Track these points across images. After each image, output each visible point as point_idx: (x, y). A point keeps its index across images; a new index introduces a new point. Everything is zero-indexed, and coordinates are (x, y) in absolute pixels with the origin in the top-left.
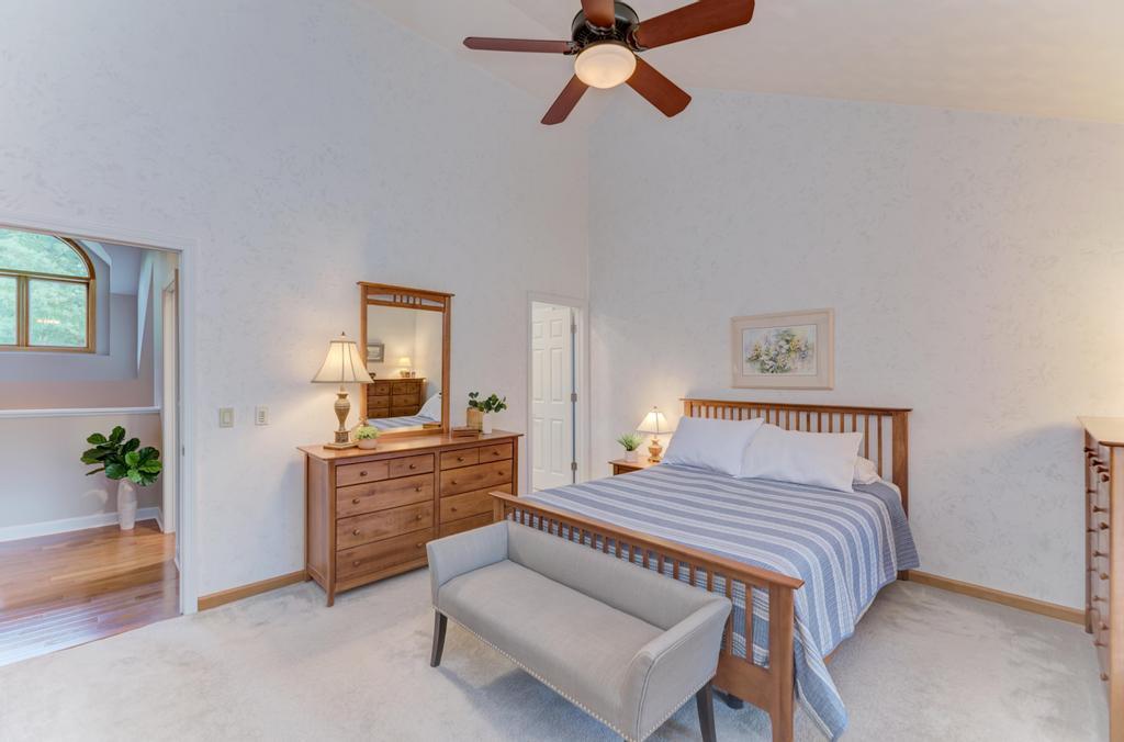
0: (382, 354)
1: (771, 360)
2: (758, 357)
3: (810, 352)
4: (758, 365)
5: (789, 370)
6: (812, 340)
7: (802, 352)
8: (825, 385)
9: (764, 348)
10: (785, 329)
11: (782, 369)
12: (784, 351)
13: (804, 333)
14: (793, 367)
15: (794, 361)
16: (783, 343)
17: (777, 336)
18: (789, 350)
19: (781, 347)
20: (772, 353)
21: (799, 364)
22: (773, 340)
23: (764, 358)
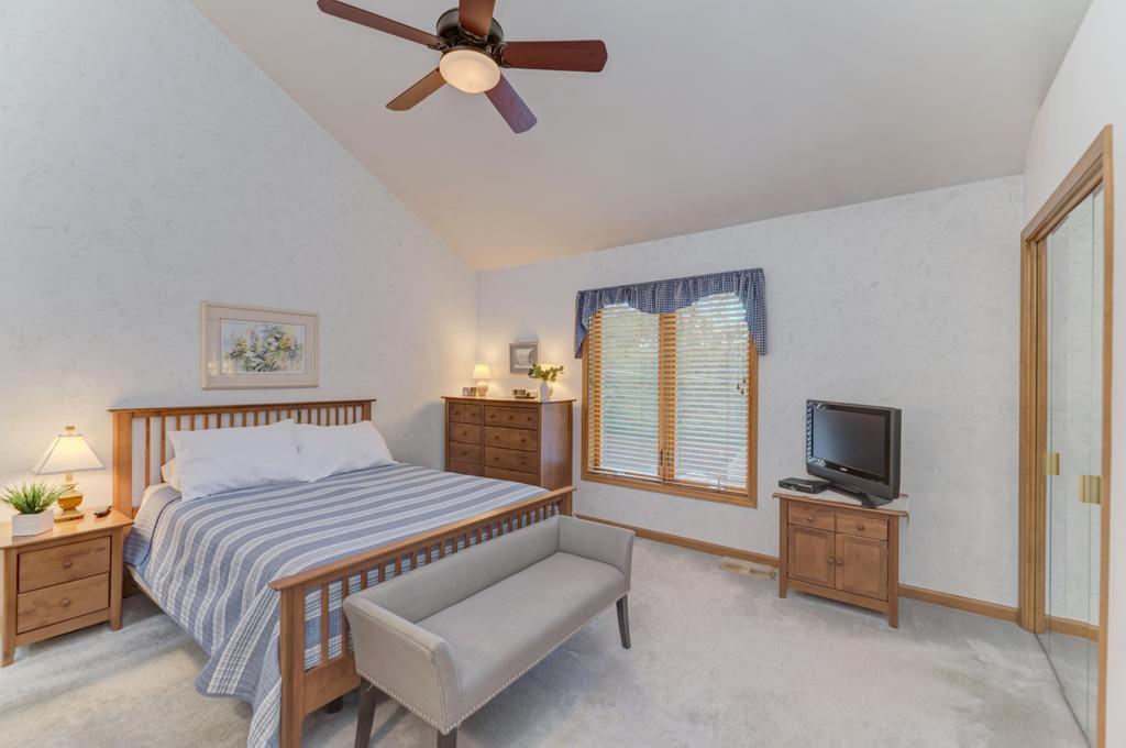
0: (513, 360)
1: (258, 356)
2: (241, 352)
3: (299, 352)
4: (242, 362)
5: (278, 368)
6: (301, 340)
7: (290, 351)
8: (312, 384)
9: (249, 343)
10: (274, 325)
11: (271, 367)
12: (273, 348)
13: (294, 333)
14: (282, 366)
15: (283, 360)
16: (272, 340)
17: (266, 331)
18: (278, 348)
19: (269, 344)
20: (260, 350)
21: (288, 363)
22: (261, 336)
23: (249, 354)
